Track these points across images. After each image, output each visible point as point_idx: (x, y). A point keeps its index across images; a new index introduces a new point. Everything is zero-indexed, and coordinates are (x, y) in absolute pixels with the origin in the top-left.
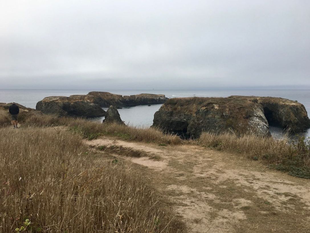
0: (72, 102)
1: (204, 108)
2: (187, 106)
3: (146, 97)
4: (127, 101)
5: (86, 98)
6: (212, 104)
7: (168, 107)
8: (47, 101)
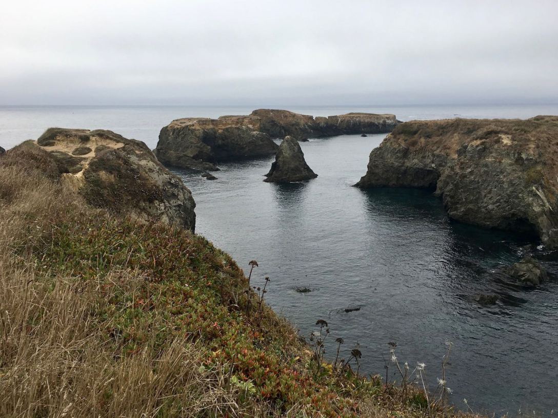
0: (220, 129)
1: (479, 142)
2: (441, 137)
3: (357, 119)
4: (321, 128)
5: (246, 121)
6: (496, 133)
7: (399, 139)
8: (176, 127)
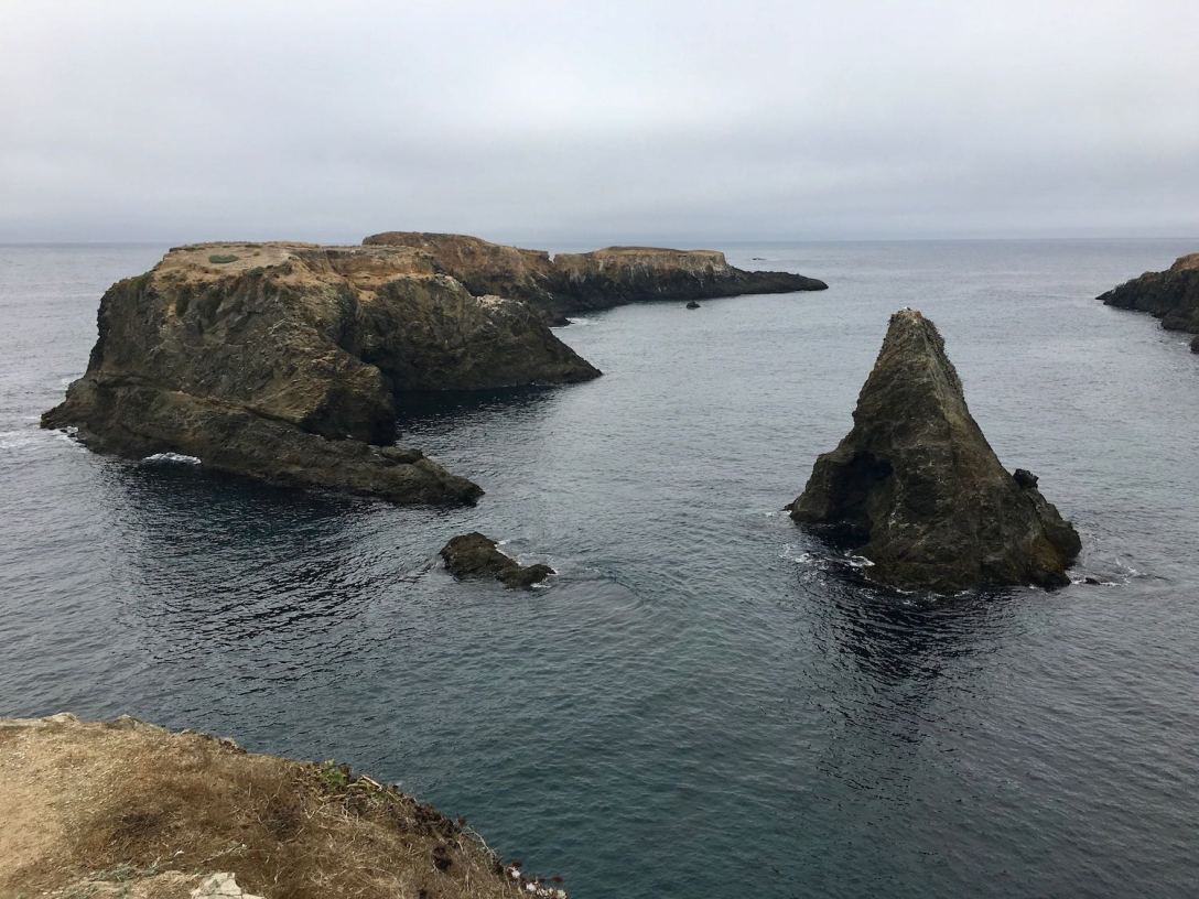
0: (362, 287)
3: (645, 264)
4: (573, 284)
8: (193, 277)
